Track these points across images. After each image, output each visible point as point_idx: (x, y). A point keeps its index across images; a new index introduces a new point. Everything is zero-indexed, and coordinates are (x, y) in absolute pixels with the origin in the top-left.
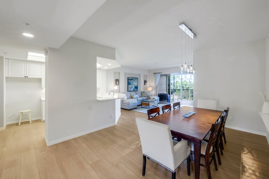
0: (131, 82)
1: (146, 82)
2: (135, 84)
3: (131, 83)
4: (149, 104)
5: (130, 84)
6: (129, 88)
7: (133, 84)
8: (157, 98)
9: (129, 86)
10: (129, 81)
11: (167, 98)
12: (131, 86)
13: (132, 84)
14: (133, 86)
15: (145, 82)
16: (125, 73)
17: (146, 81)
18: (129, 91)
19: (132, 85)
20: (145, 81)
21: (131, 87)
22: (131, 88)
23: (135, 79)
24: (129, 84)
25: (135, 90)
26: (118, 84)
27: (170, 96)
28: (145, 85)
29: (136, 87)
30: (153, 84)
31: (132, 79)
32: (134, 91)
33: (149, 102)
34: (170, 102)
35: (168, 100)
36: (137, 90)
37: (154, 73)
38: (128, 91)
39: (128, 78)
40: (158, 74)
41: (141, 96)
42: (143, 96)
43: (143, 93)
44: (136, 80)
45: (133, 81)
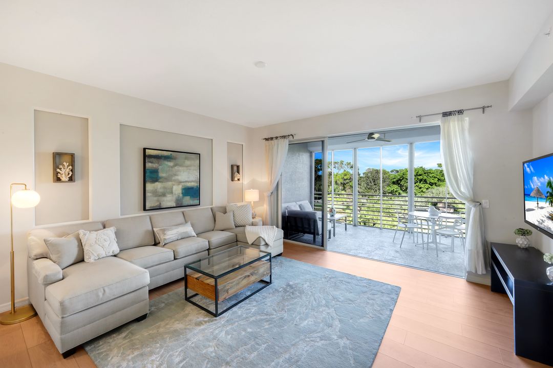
0: (164, 168)
1: (238, 172)
2: (186, 176)
3: (161, 174)
4: (219, 287)
5: (155, 179)
6: (148, 194)
7: (176, 177)
8: (274, 237)
9: (149, 186)
10: (149, 165)
11: (312, 227)
12: (165, 188)
13: (167, 179)
14: (175, 188)
15: (235, 170)
16: (122, 126)
17: (238, 167)
18: (153, 209)
19: (169, 184)
20: (232, 166)
21: (161, 190)
22: (164, 195)
23: (186, 158)
24: (149, 176)
25: (187, 200)
26: (71, 179)
27: (323, 219)
28: (233, 180)
29: (193, 192)
30: (264, 179)
31: (167, 158)
32: (179, 206)
33: (216, 278)
34: (322, 246)
35: (318, 234)
36: (196, 202)
37: (267, 139)
38: (145, 209)
39: (145, 149)
40: (281, 141)
41: (210, 224)
42: (215, 229)
43: (219, 215)
44: (188, 163)
45: (176, 165)
